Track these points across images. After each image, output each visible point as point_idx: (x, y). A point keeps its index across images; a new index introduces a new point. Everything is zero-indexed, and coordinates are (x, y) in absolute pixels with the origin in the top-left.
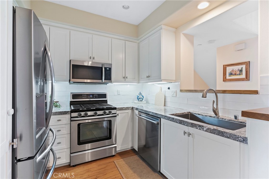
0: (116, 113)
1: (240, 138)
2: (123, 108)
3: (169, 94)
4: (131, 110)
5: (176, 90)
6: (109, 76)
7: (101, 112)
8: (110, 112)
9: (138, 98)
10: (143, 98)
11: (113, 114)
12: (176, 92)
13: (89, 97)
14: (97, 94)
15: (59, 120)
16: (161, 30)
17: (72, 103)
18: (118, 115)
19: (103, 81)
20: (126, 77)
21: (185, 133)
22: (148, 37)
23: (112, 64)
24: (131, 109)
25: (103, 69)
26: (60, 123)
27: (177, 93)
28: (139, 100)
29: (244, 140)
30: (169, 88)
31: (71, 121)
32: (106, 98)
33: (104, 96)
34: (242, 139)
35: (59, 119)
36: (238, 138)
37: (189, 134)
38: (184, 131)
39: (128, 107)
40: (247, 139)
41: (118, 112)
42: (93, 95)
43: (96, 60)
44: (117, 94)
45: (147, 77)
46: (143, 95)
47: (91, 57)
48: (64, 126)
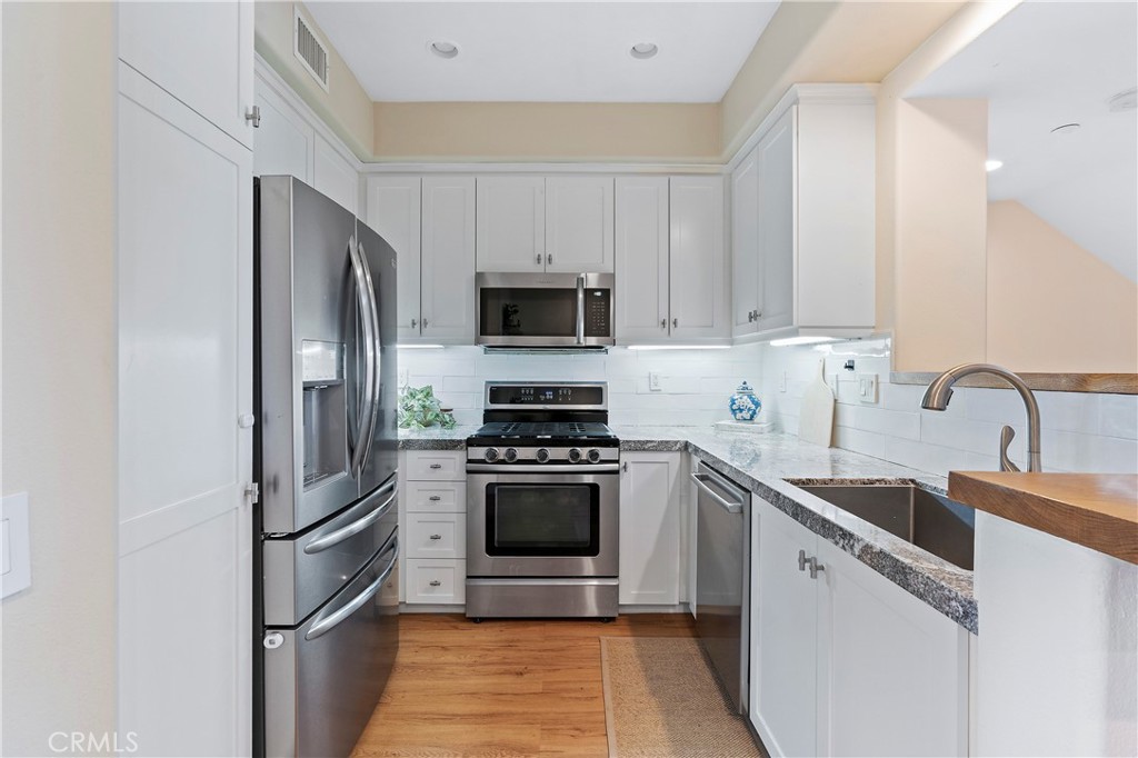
0: (617, 462)
1: (954, 603)
2: (648, 442)
3: (851, 389)
4: (678, 454)
5: (874, 374)
6: (601, 319)
7: (562, 452)
8: (594, 455)
9: (735, 407)
10: (753, 407)
11: (603, 462)
12: (877, 383)
13: (542, 397)
14: (570, 388)
15: (436, 467)
16: (794, 107)
17: (489, 416)
18: (625, 467)
19: (582, 341)
20: (672, 320)
21: (803, 560)
22: (753, 148)
23: (614, 275)
24: (680, 450)
25: (581, 294)
26: (438, 474)
27: (881, 386)
28: (739, 415)
29: (966, 614)
30: (850, 367)
31: (468, 472)
32: (601, 403)
33: (596, 393)
34: (961, 609)
35: (435, 462)
36: (950, 599)
37: (817, 568)
38: (802, 553)
39: (667, 442)
40: (976, 609)
41: (625, 457)
42: (555, 390)
43: (559, 266)
44: (648, 391)
45: (751, 317)
46: (757, 394)
47: (542, 257)
48: (449, 486)
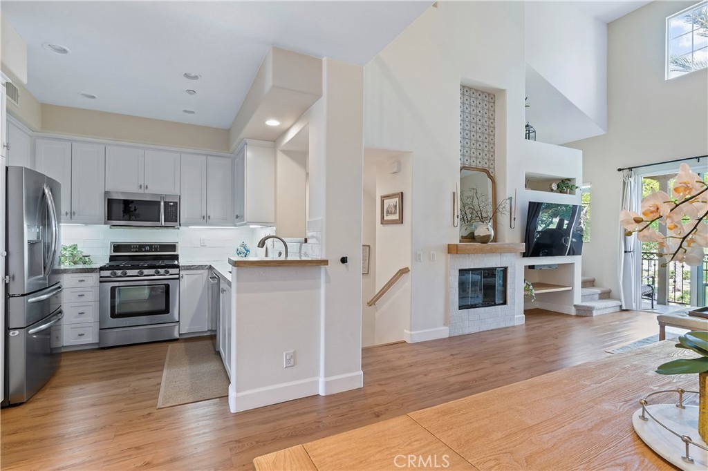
0: (178, 274)
2: (193, 266)
6: (174, 215)
7: (151, 271)
8: (167, 272)
11: (171, 275)
13: (144, 249)
15: (82, 281)
16: (245, 146)
17: (112, 258)
18: (182, 276)
19: (163, 224)
20: (208, 216)
23: (180, 196)
24: (207, 269)
25: (162, 204)
26: (82, 284)
28: (240, 256)
31: (101, 282)
33: (173, 247)
39: (202, 266)
41: (182, 272)
42: (150, 246)
43: (151, 191)
47: (143, 186)
48: (89, 289)
